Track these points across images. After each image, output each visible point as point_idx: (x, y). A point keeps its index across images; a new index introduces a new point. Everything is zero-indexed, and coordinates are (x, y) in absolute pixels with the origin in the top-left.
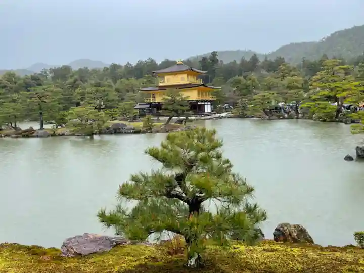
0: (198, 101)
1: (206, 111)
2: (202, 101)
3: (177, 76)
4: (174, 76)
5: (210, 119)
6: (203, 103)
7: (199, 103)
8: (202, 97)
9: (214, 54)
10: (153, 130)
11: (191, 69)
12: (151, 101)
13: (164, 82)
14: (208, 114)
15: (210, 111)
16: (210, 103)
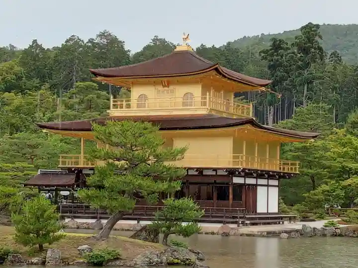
0: (232, 172)
1: (261, 208)
2: (248, 174)
3: (171, 87)
4: (160, 88)
5: (270, 234)
6: (251, 181)
7: (237, 180)
8: (247, 161)
9: (310, 31)
10: (49, 253)
11: (216, 69)
12: (81, 166)
13: (128, 106)
14: (268, 219)
15: (274, 208)
16: (276, 183)
